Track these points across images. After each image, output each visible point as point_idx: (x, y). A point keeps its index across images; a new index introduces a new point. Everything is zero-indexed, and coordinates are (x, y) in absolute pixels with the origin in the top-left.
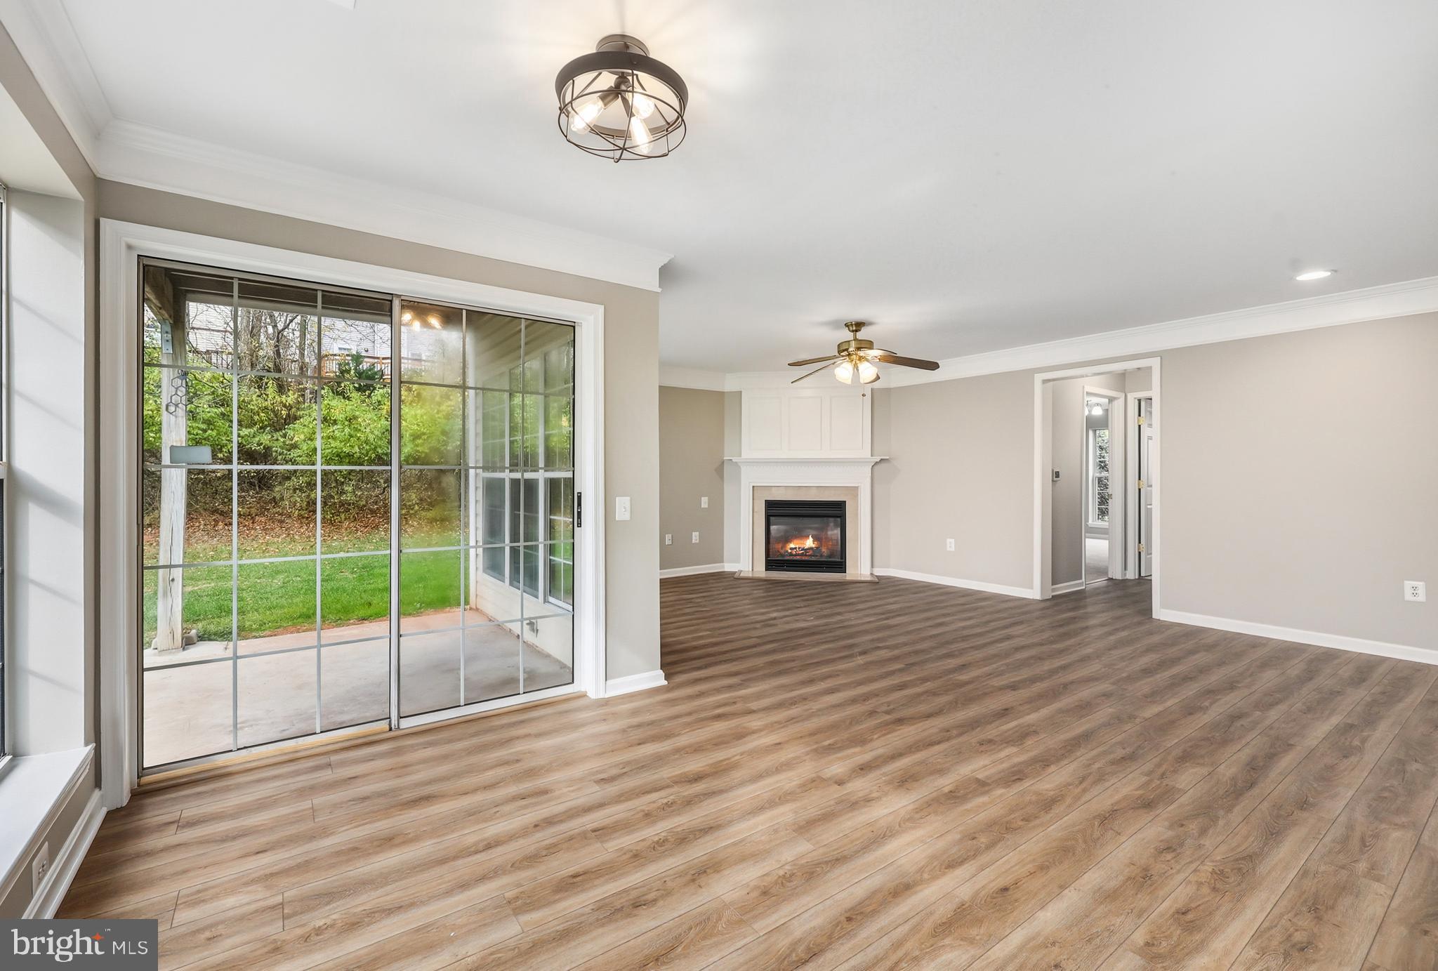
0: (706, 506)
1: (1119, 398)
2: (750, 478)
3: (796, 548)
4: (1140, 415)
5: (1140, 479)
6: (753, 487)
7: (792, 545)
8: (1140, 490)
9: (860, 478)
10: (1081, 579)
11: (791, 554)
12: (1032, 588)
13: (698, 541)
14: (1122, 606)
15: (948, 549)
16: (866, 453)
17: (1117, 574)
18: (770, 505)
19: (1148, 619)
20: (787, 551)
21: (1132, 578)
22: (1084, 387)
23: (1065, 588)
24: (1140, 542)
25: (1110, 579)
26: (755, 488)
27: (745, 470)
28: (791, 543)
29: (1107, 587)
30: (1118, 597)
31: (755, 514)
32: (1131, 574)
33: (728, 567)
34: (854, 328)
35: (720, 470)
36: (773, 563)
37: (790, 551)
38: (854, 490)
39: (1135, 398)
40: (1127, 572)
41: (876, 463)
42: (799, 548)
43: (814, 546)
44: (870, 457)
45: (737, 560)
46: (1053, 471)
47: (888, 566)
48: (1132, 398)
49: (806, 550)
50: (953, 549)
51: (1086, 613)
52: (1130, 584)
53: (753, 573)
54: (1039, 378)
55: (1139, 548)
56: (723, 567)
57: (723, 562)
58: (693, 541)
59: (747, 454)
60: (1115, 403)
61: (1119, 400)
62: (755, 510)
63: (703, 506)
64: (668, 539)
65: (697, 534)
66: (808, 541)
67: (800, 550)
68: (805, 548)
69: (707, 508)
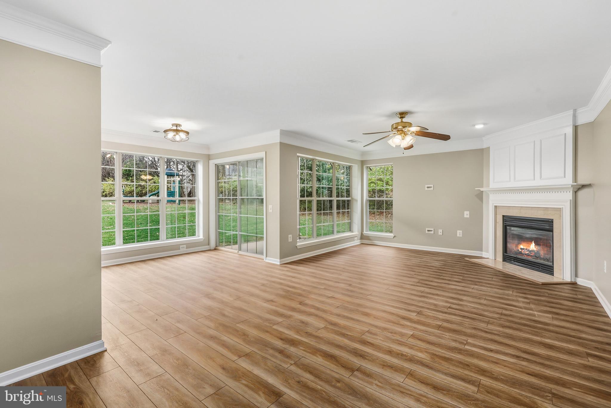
0: (468, 216)
2: (493, 200)
3: (524, 249)
6: (495, 206)
7: (522, 247)
9: (563, 202)
11: (521, 253)
13: (461, 236)
16: (569, 180)
18: (505, 219)
20: (519, 250)
26: (497, 207)
27: (491, 196)
28: (521, 244)
31: (497, 224)
33: (484, 254)
35: (480, 195)
36: (507, 257)
37: (520, 250)
41: (579, 188)
42: (526, 249)
43: (535, 249)
45: (487, 251)
49: (530, 252)
53: (495, 262)
57: (482, 251)
59: (493, 185)
62: (497, 221)
63: (465, 216)
64: (440, 232)
65: (461, 231)
66: (532, 245)
67: (527, 251)
68: (530, 250)
69: (468, 218)
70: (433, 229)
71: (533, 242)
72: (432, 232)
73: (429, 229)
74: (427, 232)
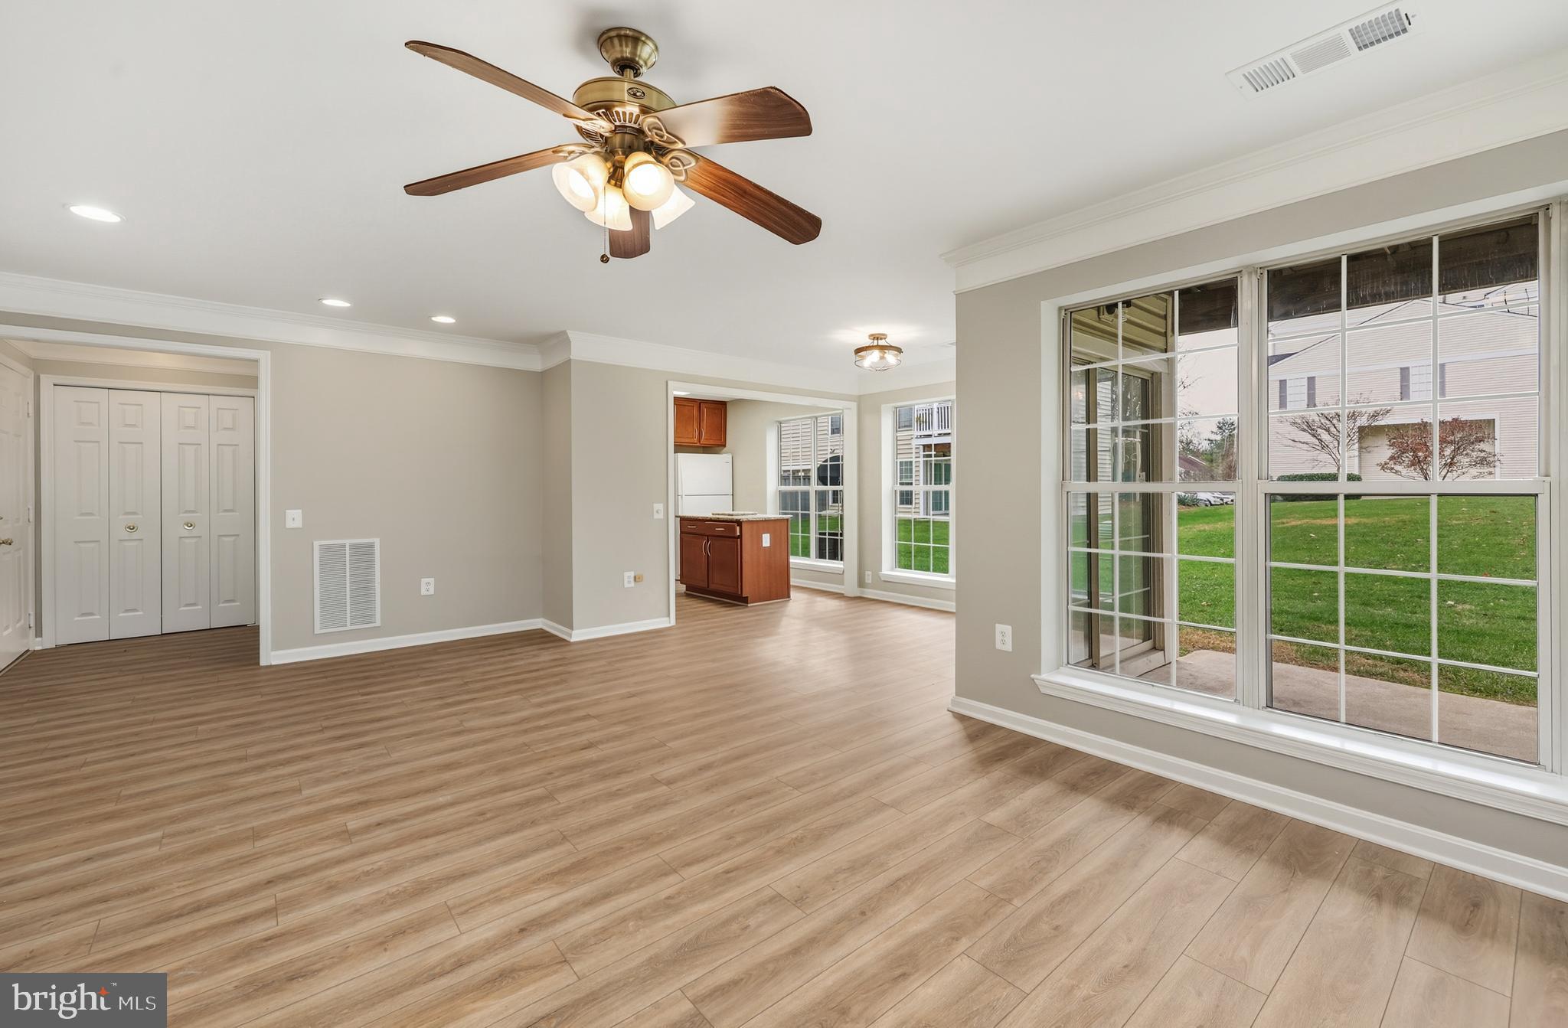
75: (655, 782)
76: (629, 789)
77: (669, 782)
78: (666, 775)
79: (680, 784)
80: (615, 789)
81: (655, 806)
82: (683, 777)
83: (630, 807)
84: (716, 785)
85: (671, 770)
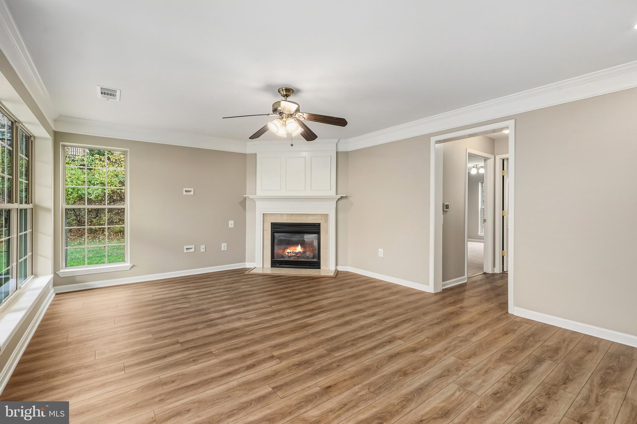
0: (232, 226)
1: (490, 158)
2: (261, 208)
3: (291, 252)
4: (503, 169)
5: (503, 210)
6: (263, 214)
7: (288, 251)
8: (503, 217)
9: (329, 209)
10: (464, 275)
11: (288, 256)
12: (429, 285)
13: (226, 249)
14: (488, 300)
15: (379, 255)
16: (333, 193)
17: (488, 269)
18: (274, 226)
19: (505, 314)
21: (499, 272)
22: (466, 149)
23: (452, 283)
24: (503, 250)
25: (485, 273)
26: (265, 215)
27: (259, 204)
28: (287, 249)
29: (481, 280)
30: (487, 290)
31: (265, 231)
32: (498, 270)
33: (248, 265)
34: (285, 93)
35: (243, 203)
36: (276, 262)
37: (287, 254)
38: (326, 216)
39: (500, 159)
40: (495, 268)
41: (339, 199)
42: (293, 252)
43: (301, 251)
44: (335, 195)
45: (253, 260)
46: (443, 204)
47: (346, 265)
48: (499, 158)
49: (297, 253)
50: (382, 256)
51: (462, 308)
52: (497, 277)
53: (263, 270)
54: (433, 139)
55: (503, 253)
56: (245, 265)
57: (245, 262)
58: (223, 249)
59: (260, 192)
60: (488, 161)
61: (490, 160)
62: (265, 229)
63: (230, 226)
64: (202, 248)
65: (226, 244)
66: (298, 248)
67: (294, 253)
68: (296, 252)
69: (232, 228)
70: (193, 246)
71: (299, 245)
72: (193, 250)
73: (188, 247)
74: (185, 251)
75: (280, 358)
76: (292, 354)
77: (272, 357)
78: (274, 362)
79: (267, 356)
80: (299, 355)
81: (280, 345)
82: (264, 361)
83: (290, 345)
84: (249, 355)
85: (270, 365)
